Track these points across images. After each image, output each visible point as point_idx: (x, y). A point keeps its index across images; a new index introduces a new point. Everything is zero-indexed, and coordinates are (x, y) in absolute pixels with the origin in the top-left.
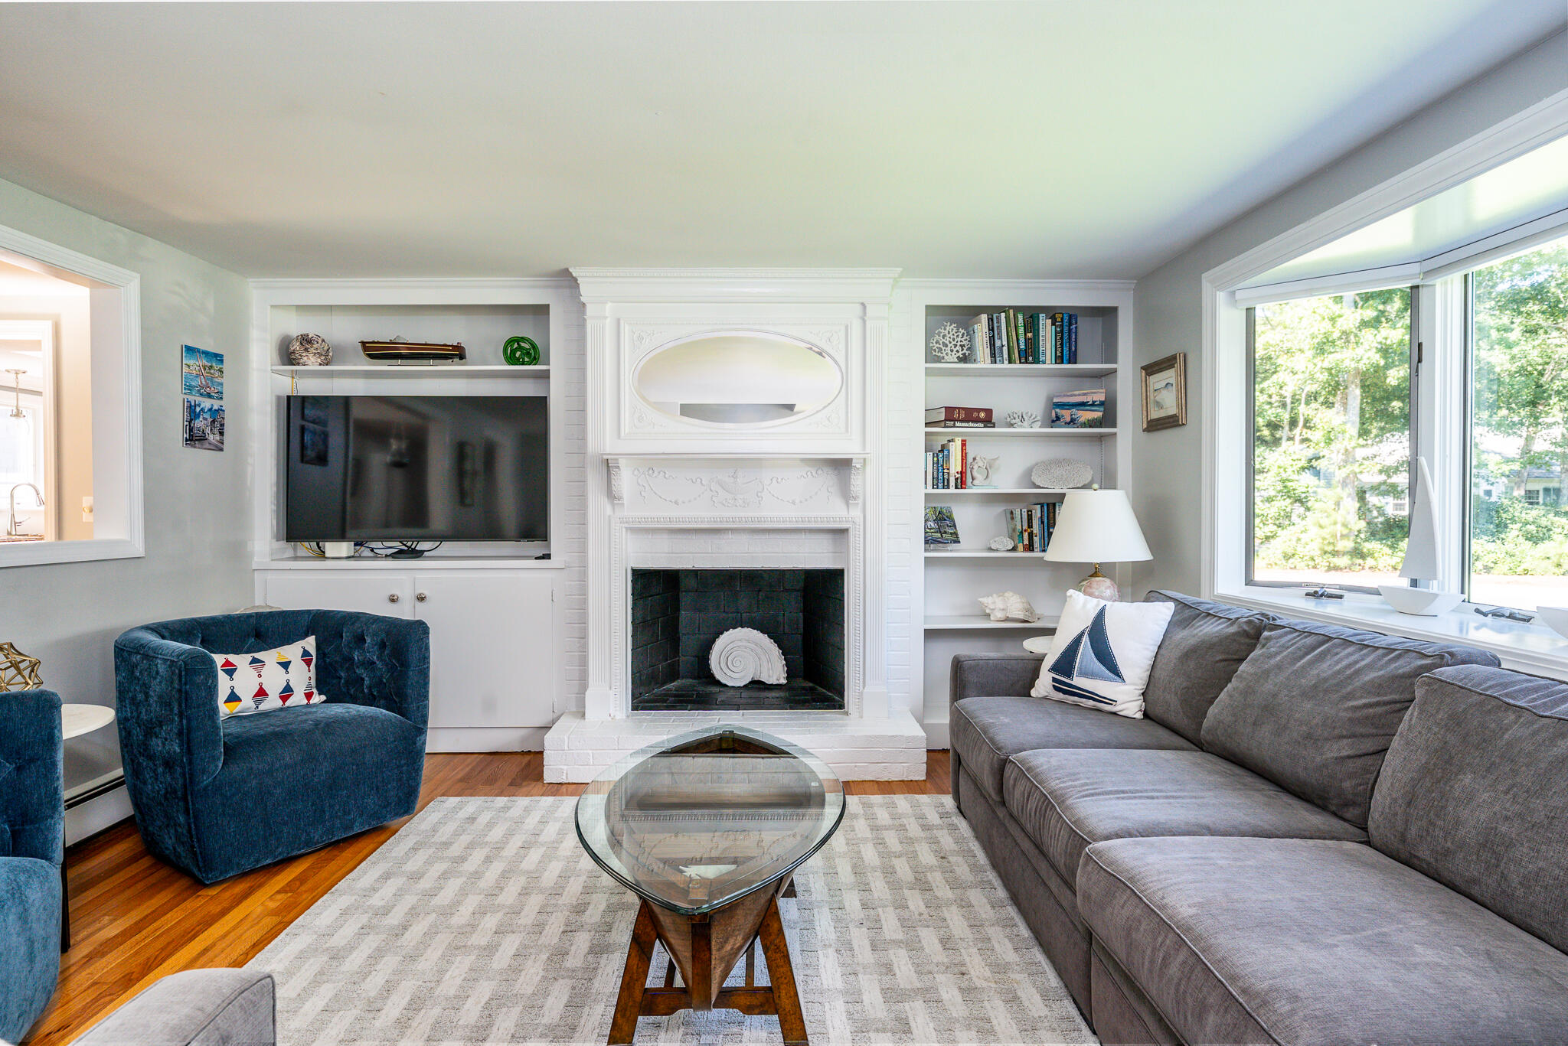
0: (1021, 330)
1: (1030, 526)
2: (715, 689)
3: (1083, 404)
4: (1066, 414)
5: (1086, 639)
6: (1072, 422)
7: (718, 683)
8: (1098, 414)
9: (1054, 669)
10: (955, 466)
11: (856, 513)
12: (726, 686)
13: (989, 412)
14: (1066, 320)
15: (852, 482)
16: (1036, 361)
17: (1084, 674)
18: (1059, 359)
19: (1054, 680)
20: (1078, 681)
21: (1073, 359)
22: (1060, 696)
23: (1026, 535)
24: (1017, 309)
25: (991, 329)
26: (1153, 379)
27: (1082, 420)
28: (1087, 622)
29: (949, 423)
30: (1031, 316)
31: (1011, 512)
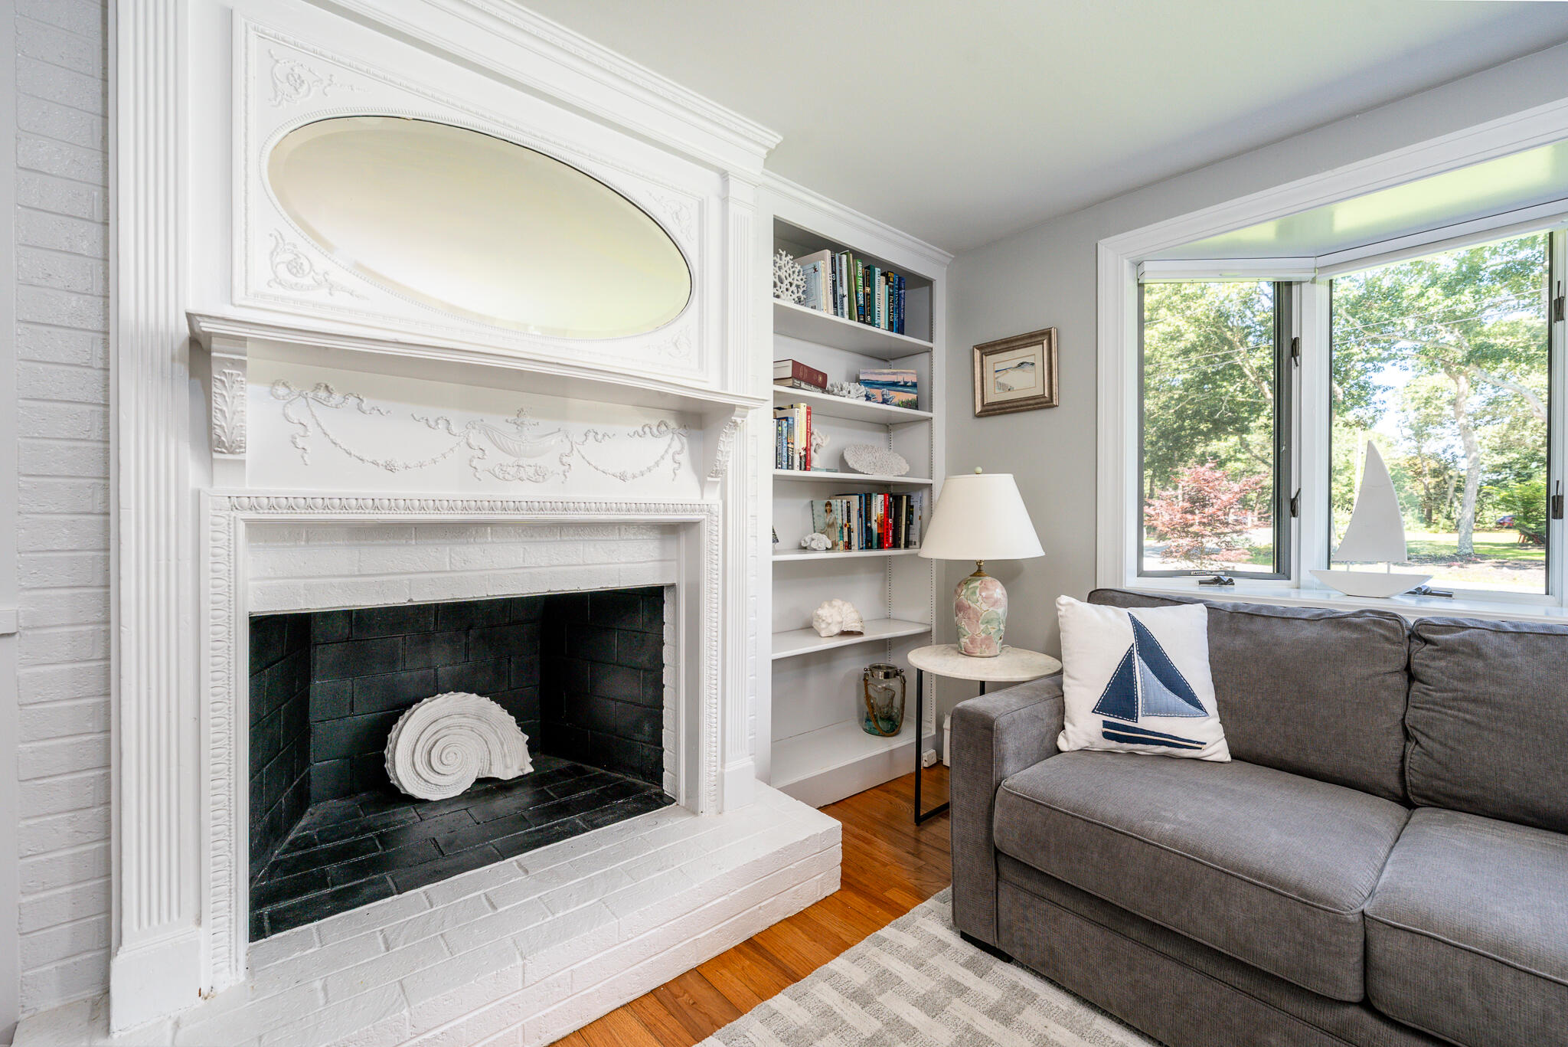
0: (860, 282)
1: (849, 521)
2: (409, 814)
3: (894, 384)
4: (877, 393)
5: (1138, 663)
6: (885, 401)
7: (410, 800)
8: (912, 397)
9: (1102, 708)
10: (800, 443)
11: (713, 498)
12: (426, 801)
13: (825, 376)
14: (902, 281)
15: (721, 447)
16: (872, 323)
17: (1154, 711)
18: (891, 329)
19: (1106, 724)
20: (1145, 722)
21: (901, 331)
22: (1113, 745)
23: (846, 530)
24: (857, 254)
25: (834, 272)
27: (895, 401)
28: (1130, 639)
29: (797, 382)
30: (870, 264)
31: (829, 504)
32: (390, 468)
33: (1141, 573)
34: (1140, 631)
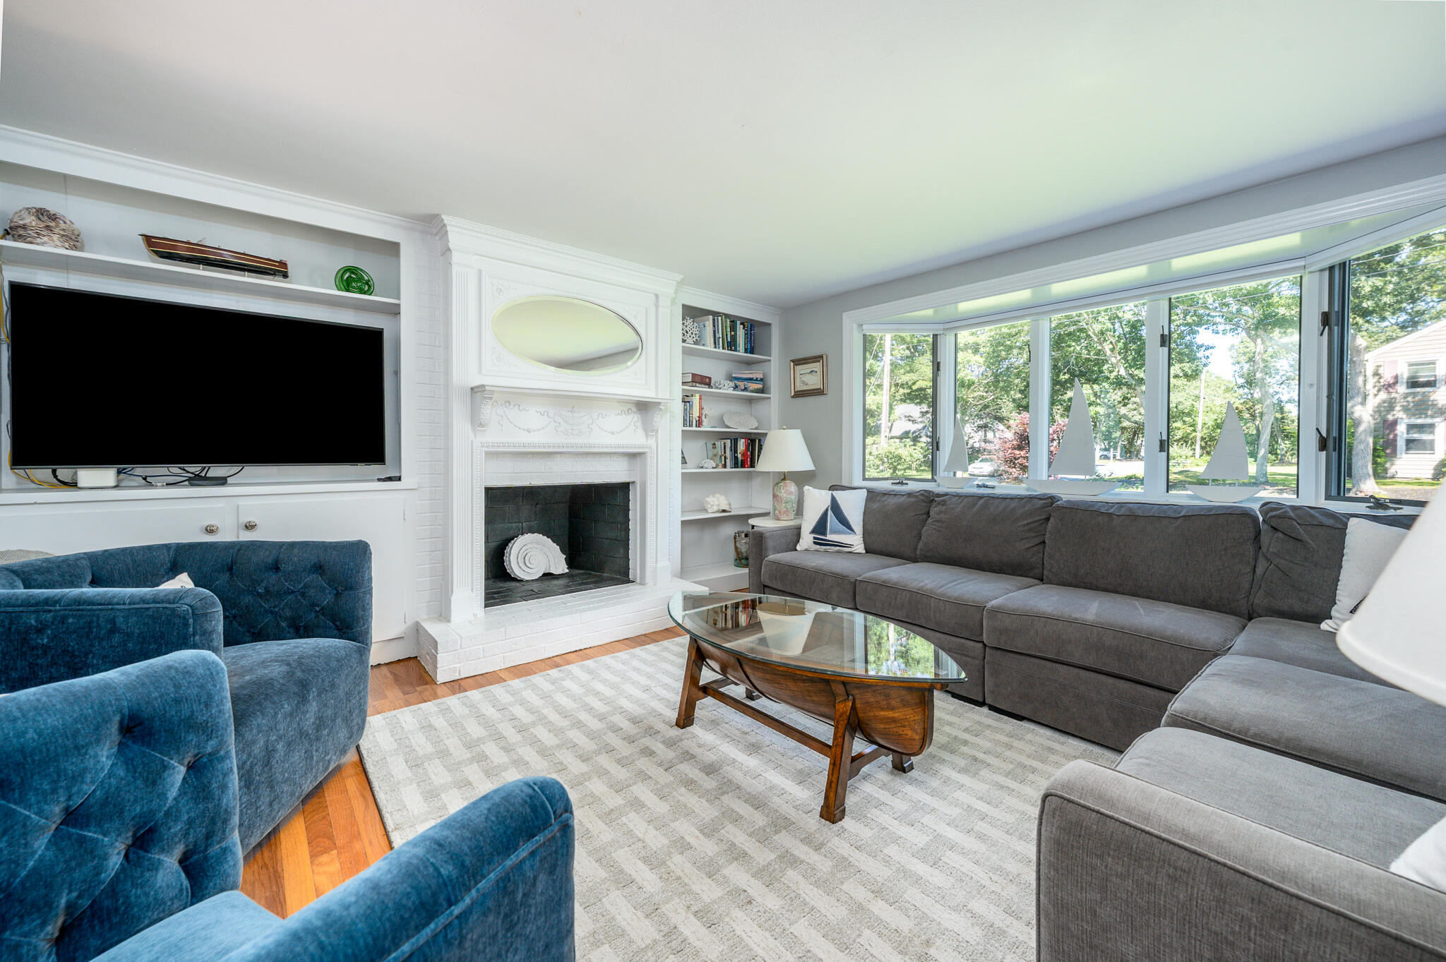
0: (729, 330)
1: (725, 453)
2: (513, 584)
3: (751, 379)
4: (741, 384)
5: (830, 513)
6: (745, 389)
7: (515, 580)
8: (760, 386)
9: (813, 532)
10: (696, 414)
11: (652, 442)
12: (521, 581)
13: (710, 378)
14: (751, 326)
15: (655, 419)
16: (735, 350)
17: (833, 532)
18: (746, 351)
19: (815, 538)
20: (830, 537)
21: (752, 352)
22: (818, 547)
23: (723, 458)
24: (727, 316)
25: (714, 326)
26: (798, 368)
27: (751, 388)
28: (829, 503)
29: (694, 384)
30: (733, 321)
31: (714, 444)
32: (528, 431)
33: (864, 479)
34: (834, 500)
